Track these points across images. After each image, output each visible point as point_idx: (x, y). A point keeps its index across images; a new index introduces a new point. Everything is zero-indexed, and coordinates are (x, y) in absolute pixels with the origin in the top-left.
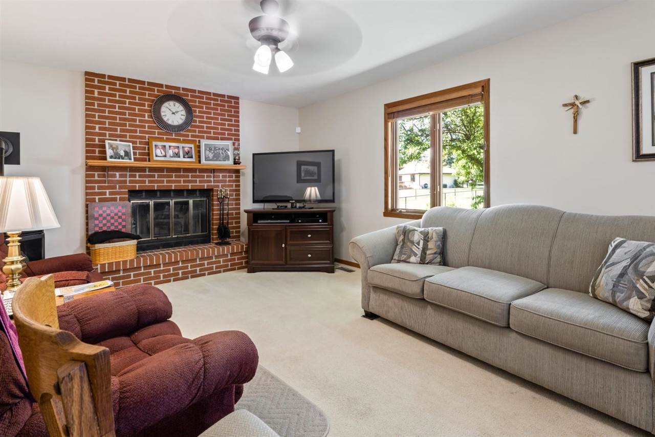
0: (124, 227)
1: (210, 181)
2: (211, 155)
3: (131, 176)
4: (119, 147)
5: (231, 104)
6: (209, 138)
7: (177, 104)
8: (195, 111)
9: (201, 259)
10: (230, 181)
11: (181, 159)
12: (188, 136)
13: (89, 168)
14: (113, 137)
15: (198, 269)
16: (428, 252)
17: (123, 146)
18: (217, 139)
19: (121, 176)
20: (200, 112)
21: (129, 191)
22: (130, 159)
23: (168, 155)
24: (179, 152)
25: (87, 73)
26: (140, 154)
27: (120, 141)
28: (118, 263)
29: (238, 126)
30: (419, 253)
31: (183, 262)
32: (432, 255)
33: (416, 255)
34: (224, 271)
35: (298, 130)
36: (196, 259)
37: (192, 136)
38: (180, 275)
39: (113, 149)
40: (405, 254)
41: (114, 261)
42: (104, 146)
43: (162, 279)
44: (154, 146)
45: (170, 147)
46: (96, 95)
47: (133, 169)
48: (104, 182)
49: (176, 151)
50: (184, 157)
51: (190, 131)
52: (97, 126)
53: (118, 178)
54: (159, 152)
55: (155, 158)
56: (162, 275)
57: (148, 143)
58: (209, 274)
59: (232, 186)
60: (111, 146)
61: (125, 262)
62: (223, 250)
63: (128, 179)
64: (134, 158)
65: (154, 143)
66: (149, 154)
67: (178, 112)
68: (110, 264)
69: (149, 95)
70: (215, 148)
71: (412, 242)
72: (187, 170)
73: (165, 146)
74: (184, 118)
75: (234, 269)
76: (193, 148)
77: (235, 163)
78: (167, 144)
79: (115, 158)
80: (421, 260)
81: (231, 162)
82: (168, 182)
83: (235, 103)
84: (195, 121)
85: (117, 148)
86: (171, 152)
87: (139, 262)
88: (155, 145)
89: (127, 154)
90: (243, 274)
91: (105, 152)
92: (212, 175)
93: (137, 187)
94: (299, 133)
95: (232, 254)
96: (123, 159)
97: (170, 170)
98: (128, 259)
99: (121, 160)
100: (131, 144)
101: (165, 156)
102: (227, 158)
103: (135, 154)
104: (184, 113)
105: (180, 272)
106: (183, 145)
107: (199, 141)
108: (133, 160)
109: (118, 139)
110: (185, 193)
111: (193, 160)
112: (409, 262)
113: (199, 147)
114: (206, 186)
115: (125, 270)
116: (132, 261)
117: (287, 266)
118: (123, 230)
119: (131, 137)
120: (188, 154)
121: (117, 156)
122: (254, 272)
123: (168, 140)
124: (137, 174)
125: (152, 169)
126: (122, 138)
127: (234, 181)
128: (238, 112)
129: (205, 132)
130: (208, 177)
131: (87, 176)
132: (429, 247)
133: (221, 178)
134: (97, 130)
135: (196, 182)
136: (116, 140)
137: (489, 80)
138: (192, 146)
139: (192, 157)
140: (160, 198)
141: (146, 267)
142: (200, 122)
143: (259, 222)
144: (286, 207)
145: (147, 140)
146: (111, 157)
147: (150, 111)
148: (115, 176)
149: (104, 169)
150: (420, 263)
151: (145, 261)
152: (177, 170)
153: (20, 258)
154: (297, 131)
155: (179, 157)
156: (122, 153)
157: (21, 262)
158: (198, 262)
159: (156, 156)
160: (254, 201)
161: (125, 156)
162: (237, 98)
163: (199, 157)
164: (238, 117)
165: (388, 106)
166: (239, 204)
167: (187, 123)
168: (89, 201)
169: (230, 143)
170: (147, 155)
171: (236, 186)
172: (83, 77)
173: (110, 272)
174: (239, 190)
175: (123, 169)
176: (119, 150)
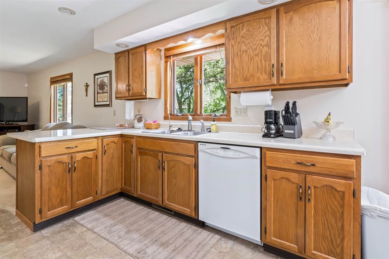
35: (26, 85)
94: (27, 87)
137: (72, 73)
165: (51, 78)
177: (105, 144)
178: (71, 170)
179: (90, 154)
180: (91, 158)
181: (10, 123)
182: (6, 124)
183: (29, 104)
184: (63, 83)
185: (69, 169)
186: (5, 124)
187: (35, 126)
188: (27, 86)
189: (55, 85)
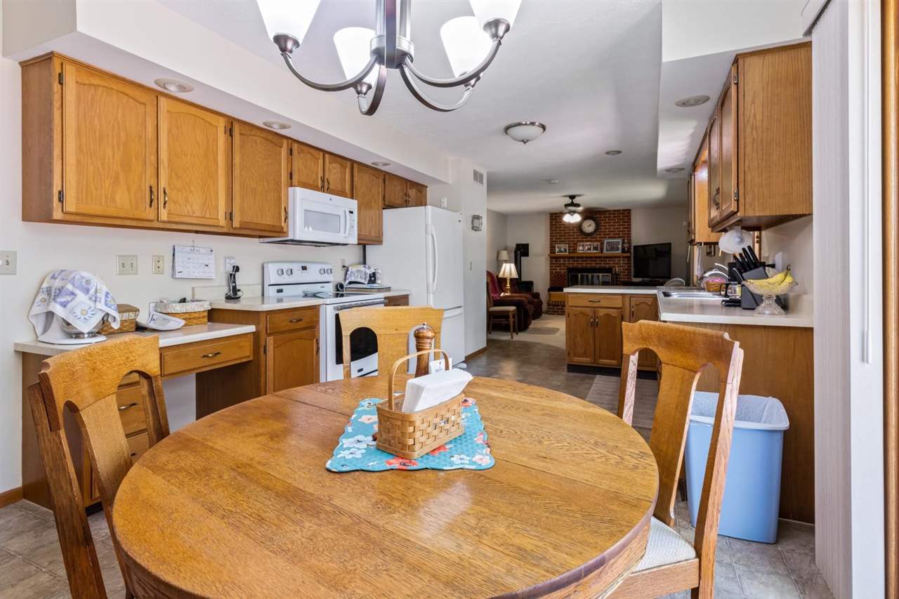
0: (565, 286)
1: (610, 264)
2: (609, 248)
5: (625, 215)
6: (609, 238)
7: (591, 221)
8: (601, 223)
10: (623, 263)
11: (592, 251)
12: (596, 238)
13: (551, 258)
14: (561, 242)
17: (564, 246)
18: (615, 238)
20: (604, 223)
21: (568, 268)
22: (566, 253)
23: (585, 249)
25: (551, 214)
26: (572, 250)
27: (564, 244)
28: (558, 302)
29: (630, 228)
39: (558, 249)
41: (557, 300)
42: (555, 247)
46: (554, 223)
47: (569, 258)
48: (557, 264)
49: (590, 247)
51: (597, 235)
52: (554, 238)
53: (562, 262)
54: (581, 248)
57: (576, 244)
59: (625, 266)
60: (558, 247)
61: (561, 302)
63: (567, 262)
65: (579, 244)
67: (591, 226)
68: (555, 302)
70: (612, 244)
72: (596, 257)
74: (593, 228)
76: (599, 245)
77: (623, 251)
78: (585, 244)
81: (621, 251)
82: (586, 264)
83: (628, 213)
84: (601, 229)
86: (587, 248)
89: (565, 250)
91: (555, 250)
92: (611, 259)
93: (571, 266)
97: (587, 257)
98: (563, 300)
99: (562, 253)
100: (568, 245)
101: (583, 250)
102: (618, 249)
103: (569, 250)
104: (594, 225)
106: (594, 243)
107: (603, 240)
108: (568, 253)
110: (597, 270)
113: (603, 243)
114: (607, 266)
115: (562, 306)
116: (564, 302)
119: (568, 241)
120: (596, 248)
121: (560, 251)
123: (586, 241)
124: (571, 260)
125: (578, 257)
126: (564, 242)
127: (626, 263)
128: (630, 219)
129: (608, 234)
130: (608, 261)
131: (550, 261)
133: (616, 262)
134: (554, 240)
135: (601, 264)
136: (562, 244)
138: (599, 243)
139: (598, 250)
140: (583, 272)
142: (604, 229)
145: (576, 242)
146: (558, 252)
147: (577, 227)
149: (556, 257)
152: (591, 257)
153: (509, 286)
156: (563, 250)
159: (579, 250)
160: (634, 277)
162: (630, 210)
163: (602, 249)
164: (630, 222)
166: (630, 278)
167: (596, 230)
168: (551, 273)
169: (620, 240)
170: (575, 250)
171: (628, 266)
172: (549, 216)
173: (555, 305)
174: (630, 269)
175: (564, 257)
176: (561, 248)
177: (633, 304)
178: (594, 325)
179: (614, 313)
180: (615, 317)
181: (656, 280)
185: (592, 323)
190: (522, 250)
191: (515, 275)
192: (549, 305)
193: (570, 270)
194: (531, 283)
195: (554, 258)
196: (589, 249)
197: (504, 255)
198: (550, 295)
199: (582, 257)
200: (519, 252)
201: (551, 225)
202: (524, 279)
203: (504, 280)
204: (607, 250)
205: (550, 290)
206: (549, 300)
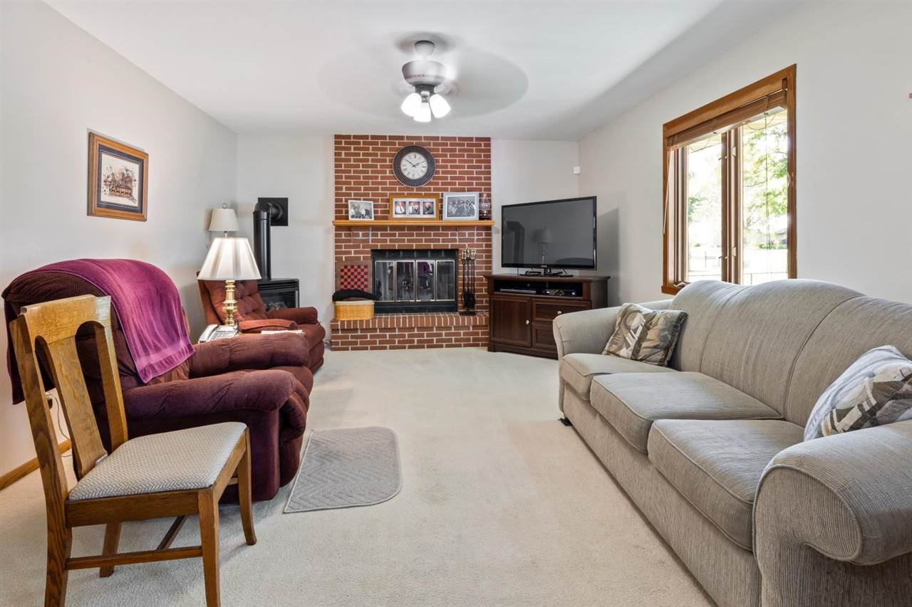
0: (366, 286)
1: (454, 240)
2: (454, 210)
3: (373, 235)
4: (361, 207)
5: (480, 148)
6: (453, 190)
7: (418, 156)
8: (438, 161)
9: (439, 328)
10: (478, 240)
11: (421, 216)
12: (430, 189)
13: (338, 228)
14: (358, 196)
15: (435, 339)
16: (644, 344)
17: (364, 206)
18: (463, 190)
19: (363, 235)
20: (443, 161)
21: (372, 250)
22: (371, 218)
23: (407, 213)
24: (419, 208)
25: (337, 137)
26: (382, 212)
27: (364, 200)
28: (355, 322)
29: (489, 173)
30: (632, 343)
31: (419, 329)
32: (649, 349)
33: (628, 346)
34: (465, 346)
35: (577, 170)
36: (433, 327)
37: (435, 189)
38: (416, 344)
39: (354, 209)
40: (616, 344)
41: (352, 319)
42: (347, 206)
43: (397, 344)
44: (394, 203)
45: (410, 202)
46: (343, 156)
47: (376, 228)
48: (350, 241)
49: (416, 207)
50: (424, 214)
51: (431, 184)
52: (344, 187)
53: (361, 237)
54: (399, 209)
55: (395, 216)
56: (397, 340)
57: (388, 201)
58: (447, 346)
59: (481, 246)
60: (353, 207)
61: (361, 321)
62: (463, 321)
63: (370, 238)
64: (375, 217)
65: (395, 200)
66: (388, 212)
67: (418, 164)
68: (349, 322)
69: (391, 149)
70: (459, 202)
71: (628, 328)
72: (429, 228)
73: (405, 202)
74: (425, 170)
75: (477, 345)
76: (435, 204)
77: (481, 218)
78: (407, 200)
79: (356, 217)
80: (633, 354)
81: (476, 217)
82: (409, 241)
83: (485, 145)
84: (438, 172)
85: (358, 207)
86: (410, 209)
87: (374, 323)
88: (396, 202)
89: (368, 212)
90: (482, 352)
91: (347, 212)
92: (457, 232)
93: (379, 246)
94: (579, 174)
95: (475, 327)
96: (364, 218)
97: (411, 228)
98: (365, 319)
99: (361, 219)
100: (372, 202)
101: (405, 213)
102: (471, 212)
103: (376, 212)
104: (425, 164)
105: (416, 339)
106: (425, 200)
107: (442, 194)
108: (373, 219)
109: (362, 198)
110: (429, 253)
111: (434, 216)
112: (618, 356)
113: (441, 201)
114: (450, 245)
115: (363, 330)
116: (368, 321)
117: (532, 349)
118: (365, 290)
119: (373, 195)
120: (428, 210)
121: (358, 215)
122: (494, 351)
123: (409, 196)
124: (379, 233)
125: (394, 228)
126: (365, 196)
127: (483, 240)
128: (489, 156)
129: (450, 184)
130: (452, 235)
131: (337, 235)
132: (648, 337)
133: (467, 237)
134: (344, 191)
135: (438, 241)
136: (360, 200)
139: (432, 213)
140: (404, 258)
141: (381, 330)
142: (443, 173)
143: (502, 290)
144: (540, 273)
145: (388, 197)
146: (353, 217)
147: (391, 167)
148: (358, 235)
149: (349, 228)
150: (632, 359)
151: (380, 322)
152: (419, 228)
153: (233, 302)
154: (575, 172)
155: (419, 213)
156: (363, 212)
157: (235, 305)
158: (435, 332)
159: (396, 213)
160: (504, 265)
161: (366, 214)
162: (488, 139)
163: (441, 212)
164: (489, 162)
165: (667, 126)
166: (490, 268)
167: (428, 175)
168: (338, 260)
169: (475, 195)
170: (387, 213)
171: (487, 246)
172: (333, 140)
173: (349, 330)
174: (490, 251)
175: (365, 228)
176: (361, 209)
181: (554, 271)
182: (545, 275)
183: (599, 213)
184: (725, 129)
186: (543, 273)
187: (609, 281)
188: (578, 172)
189: (679, 146)
190: (273, 211)
191: (251, 272)
192: (334, 330)
193: (378, 253)
194: (294, 284)
195: (344, 229)
196: (417, 211)
197: (226, 219)
198: (336, 310)
199: (401, 228)
200: (264, 215)
201: (338, 160)
202: (277, 275)
203: (221, 285)
204: (449, 215)
205: (338, 296)
206: (335, 320)
